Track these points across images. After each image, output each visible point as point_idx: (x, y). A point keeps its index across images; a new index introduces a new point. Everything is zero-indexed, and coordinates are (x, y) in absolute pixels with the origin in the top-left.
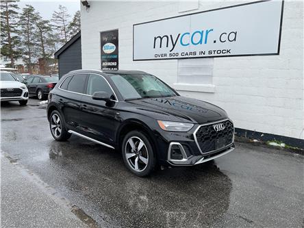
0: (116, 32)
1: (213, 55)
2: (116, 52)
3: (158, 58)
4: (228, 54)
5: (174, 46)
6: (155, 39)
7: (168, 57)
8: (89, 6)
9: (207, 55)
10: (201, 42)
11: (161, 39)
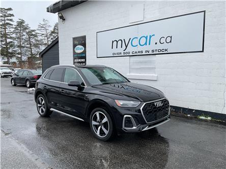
0: (84, 38)
1: (155, 53)
2: (85, 52)
3: (115, 55)
4: (166, 52)
5: (126, 47)
6: (113, 42)
7: (122, 55)
8: (64, 20)
9: (150, 53)
10: (146, 44)
11: (117, 42)
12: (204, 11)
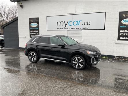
0: (38, 19)
1: (82, 29)
2: (38, 27)
3: (59, 29)
4: (87, 29)
5: (66, 25)
6: (57, 22)
7: (63, 29)
8: (23, 7)
9: (79, 29)
10: (77, 24)
11: (60, 23)
12: (105, 12)
